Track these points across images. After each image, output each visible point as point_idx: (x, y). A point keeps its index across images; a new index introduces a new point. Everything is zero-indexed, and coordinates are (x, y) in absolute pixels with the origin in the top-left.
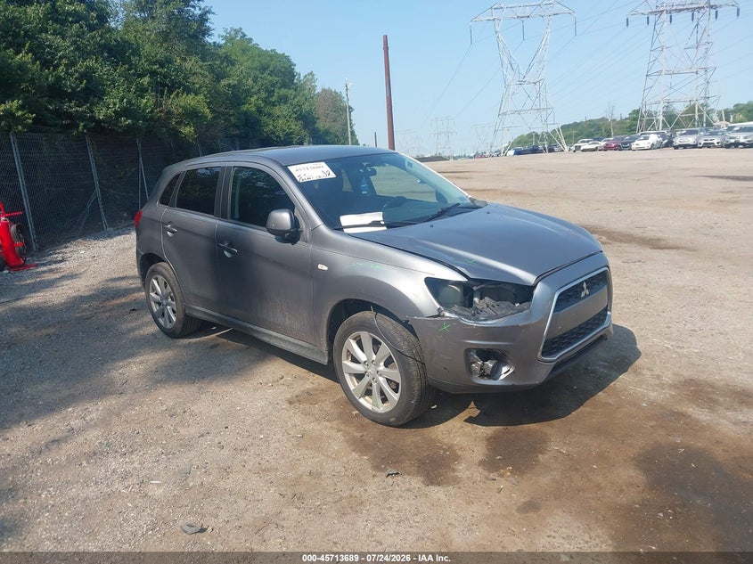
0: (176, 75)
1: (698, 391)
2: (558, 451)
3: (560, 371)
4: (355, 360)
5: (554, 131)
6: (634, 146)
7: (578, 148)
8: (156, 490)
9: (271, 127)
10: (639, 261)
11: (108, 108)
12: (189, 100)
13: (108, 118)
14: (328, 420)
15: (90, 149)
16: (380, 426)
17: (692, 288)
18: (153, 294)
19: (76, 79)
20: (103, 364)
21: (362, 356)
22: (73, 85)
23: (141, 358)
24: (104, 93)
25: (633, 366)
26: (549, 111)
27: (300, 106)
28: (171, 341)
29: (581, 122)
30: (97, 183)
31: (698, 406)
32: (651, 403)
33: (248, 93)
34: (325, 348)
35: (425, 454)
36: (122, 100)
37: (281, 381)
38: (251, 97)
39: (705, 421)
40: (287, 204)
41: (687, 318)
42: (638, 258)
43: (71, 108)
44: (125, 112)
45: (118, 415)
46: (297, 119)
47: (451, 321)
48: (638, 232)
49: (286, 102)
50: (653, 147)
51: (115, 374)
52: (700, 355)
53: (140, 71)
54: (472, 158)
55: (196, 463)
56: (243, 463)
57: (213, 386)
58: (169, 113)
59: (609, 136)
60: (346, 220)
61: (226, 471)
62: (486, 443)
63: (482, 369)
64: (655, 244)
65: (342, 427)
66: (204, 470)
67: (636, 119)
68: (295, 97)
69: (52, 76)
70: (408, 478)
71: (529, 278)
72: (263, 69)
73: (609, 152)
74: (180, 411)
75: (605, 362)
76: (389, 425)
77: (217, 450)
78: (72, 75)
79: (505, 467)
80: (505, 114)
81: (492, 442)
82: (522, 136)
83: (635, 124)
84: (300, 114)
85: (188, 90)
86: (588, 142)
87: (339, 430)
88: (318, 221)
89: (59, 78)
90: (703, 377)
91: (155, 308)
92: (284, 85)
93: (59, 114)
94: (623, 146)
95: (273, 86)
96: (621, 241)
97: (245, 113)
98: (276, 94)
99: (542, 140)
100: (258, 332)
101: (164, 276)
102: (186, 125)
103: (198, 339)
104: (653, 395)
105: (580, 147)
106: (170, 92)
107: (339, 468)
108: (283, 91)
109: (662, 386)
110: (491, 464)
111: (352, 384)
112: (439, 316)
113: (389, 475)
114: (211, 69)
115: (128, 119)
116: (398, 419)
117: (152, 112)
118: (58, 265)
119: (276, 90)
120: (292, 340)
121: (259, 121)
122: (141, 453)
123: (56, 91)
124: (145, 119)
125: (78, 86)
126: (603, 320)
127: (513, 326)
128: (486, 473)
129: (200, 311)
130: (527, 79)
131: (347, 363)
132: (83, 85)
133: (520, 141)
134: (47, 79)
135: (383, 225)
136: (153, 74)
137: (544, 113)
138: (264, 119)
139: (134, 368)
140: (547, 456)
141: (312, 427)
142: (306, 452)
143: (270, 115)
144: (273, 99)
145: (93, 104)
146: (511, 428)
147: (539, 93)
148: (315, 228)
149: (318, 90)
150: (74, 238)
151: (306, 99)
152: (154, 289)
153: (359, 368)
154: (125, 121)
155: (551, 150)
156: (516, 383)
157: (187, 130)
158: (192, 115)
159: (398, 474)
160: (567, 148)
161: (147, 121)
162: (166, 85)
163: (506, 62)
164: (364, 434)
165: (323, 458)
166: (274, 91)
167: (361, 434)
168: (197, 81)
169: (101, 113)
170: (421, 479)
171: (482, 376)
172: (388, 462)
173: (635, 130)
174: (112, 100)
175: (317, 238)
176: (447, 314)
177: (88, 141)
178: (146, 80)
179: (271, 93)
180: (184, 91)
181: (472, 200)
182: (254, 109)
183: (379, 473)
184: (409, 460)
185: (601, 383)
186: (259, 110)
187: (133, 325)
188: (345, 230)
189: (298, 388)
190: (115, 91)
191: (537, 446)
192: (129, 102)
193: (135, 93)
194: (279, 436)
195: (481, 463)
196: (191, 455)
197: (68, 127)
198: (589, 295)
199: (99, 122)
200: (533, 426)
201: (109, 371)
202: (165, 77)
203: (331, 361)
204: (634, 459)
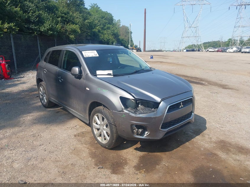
0: (70, 18)
1: (224, 145)
2: (164, 165)
3: (169, 134)
4: (97, 124)
5: (200, 45)
6: (227, 51)
7: (208, 51)
8: (16, 165)
9: (102, 37)
10: (216, 93)
11: (45, 28)
12: (74, 27)
13: (45, 31)
14: (86, 144)
15: (38, 41)
16: (103, 148)
17: (233, 104)
18: (40, 92)
19: (35, 17)
20: (19, 115)
21: (99, 122)
22: (34, 19)
23: (32, 114)
24: (44, 23)
25: (202, 133)
26: (199, 37)
27: (114, 31)
28: (45, 109)
29: (211, 42)
30: (40, 52)
31: (223, 151)
32: (205, 149)
33: (95, 25)
34: (88, 118)
35: (116, 161)
36: (49, 25)
37: (75, 128)
38: (97, 27)
39: (223, 158)
40: (79, 65)
41: (228, 116)
42: (216, 92)
43: (33, 27)
44: (51, 29)
45: (16, 135)
46: (112, 35)
47: (126, 113)
48: (219, 82)
49: (109, 29)
50: (234, 52)
51: (21, 119)
52: (229, 131)
53: (58, 16)
54: (171, 51)
55: (34, 156)
56: (50, 158)
57: (52, 127)
58: (66, 30)
59: (220, 47)
60: (98, 72)
61: (43, 160)
62: (139, 158)
63: (137, 132)
64: (224, 87)
65: (90, 147)
66: (36, 159)
67: (230, 42)
68: (112, 27)
69: (27, 16)
70: (106, 170)
71: (158, 99)
72: (103, 18)
73: (219, 53)
74: (37, 135)
75: (192, 130)
76: (106, 148)
77: (44, 151)
78: (34, 16)
79: (142, 169)
80: (184, 37)
81: (142, 159)
82: (190, 45)
83: (229, 44)
84: (114, 33)
85: (73, 23)
86: (212, 49)
87: (88, 148)
88: (88, 72)
89: (29, 17)
90: (228, 140)
91: (41, 97)
92: (109, 23)
93: (28, 28)
94: (224, 51)
95: (105, 23)
96: (212, 85)
97: (94, 32)
98: (106, 26)
99: (196, 47)
100: (69, 109)
101: (43, 86)
102: (72, 35)
103: (53, 109)
104: (207, 145)
105: (209, 50)
106: (67, 23)
107: (83, 163)
108: (109, 25)
109: (211, 142)
110: (138, 168)
111: (96, 132)
112: (122, 111)
113: (99, 168)
114: (83, 17)
115: (51, 31)
116: (109, 147)
117: (60, 30)
118: (21, 79)
119: (106, 25)
120: (79, 114)
121: (98, 35)
122: (17, 150)
123: (28, 21)
124: (57, 32)
125: (35, 20)
126: (190, 116)
127: (149, 117)
128: (135, 171)
129: (53, 99)
130: (192, 26)
131: (94, 124)
132: (37, 20)
133: (189, 47)
134: (25, 17)
135: (112, 75)
136: (62, 17)
137: (197, 38)
138: (100, 34)
139: (29, 118)
140: (159, 166)
141: (79, 146)
142: (74, 156)
143: (103, 33)
144: (105, 28)
145: (40, 26)
146: (150, 153)
147: (196, 31)
148: (87, 74)
149: (121, 26)
150: (29, 70)
151: (116, 29)
152: (41, 91)
153: (98, 126)
154: (50, 32)
155: (199, 51)
156: (150, 138)
157: (72, 36)
158: (74, 31)
159: (102, 168)
160: (204, 50)
161: (58, 32)
162: (66, 21)
163: (186, 20)
164: (96, 151)
165: (78, 158)
166: (105, 25)
167: (95, 151)
168: (77, 20)
169: (42, 29)
170: (110, 171)
171: (138, 134)
172: (101, 163)
173: (229, 45)
174: (46, 25)
175: (87, 78)
176: (125, 111)
177: (38, 38)
178: (59, 19)
179: (105, 26)
180: (72, 23)
181: (150, 68)
182: (97, 31)
183: (96, 167)
184: (109, 163)
185: (189, 138)
186: (99, 31)
187: (35, 102)
188: (97, 76)
189: (80, 131)
190: (48, 22)
191: (157, 162)
192: (52, 26)
193: (55, 23)
194: (66, 149)
195: (135, 167)
196: (33, 152)
197: (31, 33)
198: (183, 107)
199: (41, 32)
200: (158, 154)
201: (20, 118)
202: (66, 18)
203: (89, 123)
204: (192, 171)
